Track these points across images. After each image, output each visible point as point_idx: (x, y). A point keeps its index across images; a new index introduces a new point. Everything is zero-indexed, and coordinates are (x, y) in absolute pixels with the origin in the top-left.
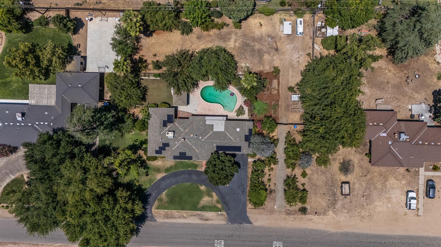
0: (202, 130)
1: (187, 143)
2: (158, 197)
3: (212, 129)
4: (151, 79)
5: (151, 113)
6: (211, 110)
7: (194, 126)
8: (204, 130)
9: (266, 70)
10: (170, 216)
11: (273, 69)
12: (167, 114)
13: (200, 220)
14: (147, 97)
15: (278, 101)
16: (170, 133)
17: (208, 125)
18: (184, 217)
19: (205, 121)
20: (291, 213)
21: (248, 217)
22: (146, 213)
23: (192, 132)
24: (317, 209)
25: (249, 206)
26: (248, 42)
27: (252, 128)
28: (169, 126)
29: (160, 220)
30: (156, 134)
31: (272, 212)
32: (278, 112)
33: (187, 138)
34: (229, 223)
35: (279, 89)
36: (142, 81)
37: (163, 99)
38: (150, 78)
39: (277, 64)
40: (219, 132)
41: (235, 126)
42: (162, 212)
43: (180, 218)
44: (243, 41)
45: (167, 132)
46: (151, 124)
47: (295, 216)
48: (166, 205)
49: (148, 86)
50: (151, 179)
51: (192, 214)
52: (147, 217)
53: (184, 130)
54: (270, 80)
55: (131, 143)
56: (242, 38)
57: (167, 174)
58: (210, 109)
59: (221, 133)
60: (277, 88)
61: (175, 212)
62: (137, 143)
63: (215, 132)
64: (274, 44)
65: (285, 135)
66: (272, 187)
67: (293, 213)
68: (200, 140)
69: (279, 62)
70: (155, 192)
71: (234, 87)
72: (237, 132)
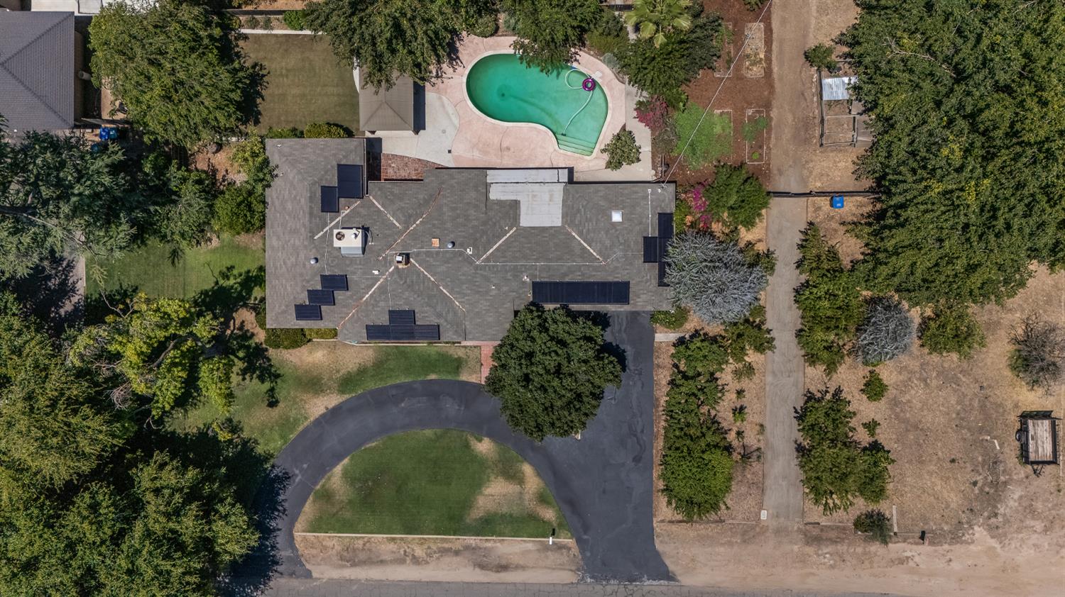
0: (475, 223)
1: (419, 273)
2: (315, 483)
3: (516, 217)
4: (276, 36)
5: (275, 160)
6: (508, 149)
7: (445, 209)
8: (485, 223)
10: (362, 556)
12: (335, 163)
13: (478, 570)
14: (262, 106)
15: (768, 106)
16: (349, 234)
17: (500, 203)
18: (416, 561)
19: (487, 186)
20: (824, 535)
21: (657, 555)
22: (273, 547)
23: (438, 232)
24: (925, 520)
25: (664, 510)
27: (671, 208)
28: (348, 208)
29: (324, 572)
30: (297, 243)
31: (751, 533)
32: (769, 148)
33: (418, 254)
34: (589, 580)
35: (771, 60)
36: (241, 43)
37: (325, 112)
38: (275, 32)
40: (544, 229)
41: (602, 203)
42: (334, 540)
43: (400, 561)
45: (336, 231)
46: (277, 203)
47: (839, 547)
48: (348, 515)
49: (265, 63)
50: (287, 419)
51: (446, 546)
52: (277, 563)
53: (407, 224)
54: (735, 26)
55: (208, 285)
57: (347, 396)
58: (505, 145)
59: (552, 231)
60: (762, 56)
61: (381, 542)
62: (232, 282)
63: (525, 229)
65: (798, 238)
66: (751, 439)
67: (833, 535)
68: (468, 260)
70: (305, 466)
71: (596, 56)
72: (615, 225)
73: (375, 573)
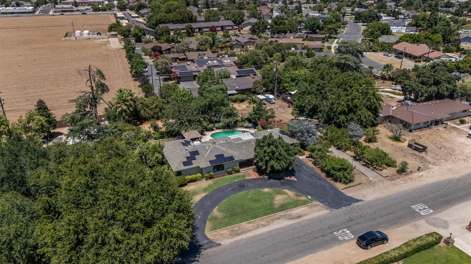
2: (208, 216)
10: (240, 231)
13: (290, 220)
16: (195, 142)
18: (264, 226)
21: (350, 197)
22: (197, 242)
25: (340, 186)
29: (226, 242)
33: (218, 144)
34: (334, 210)
45: (191, 142)
48: (227, 220)
52: (201, 246)
57: (207, 193)
70: (201, 213)
71: (240, 128)
73: (250, 235)
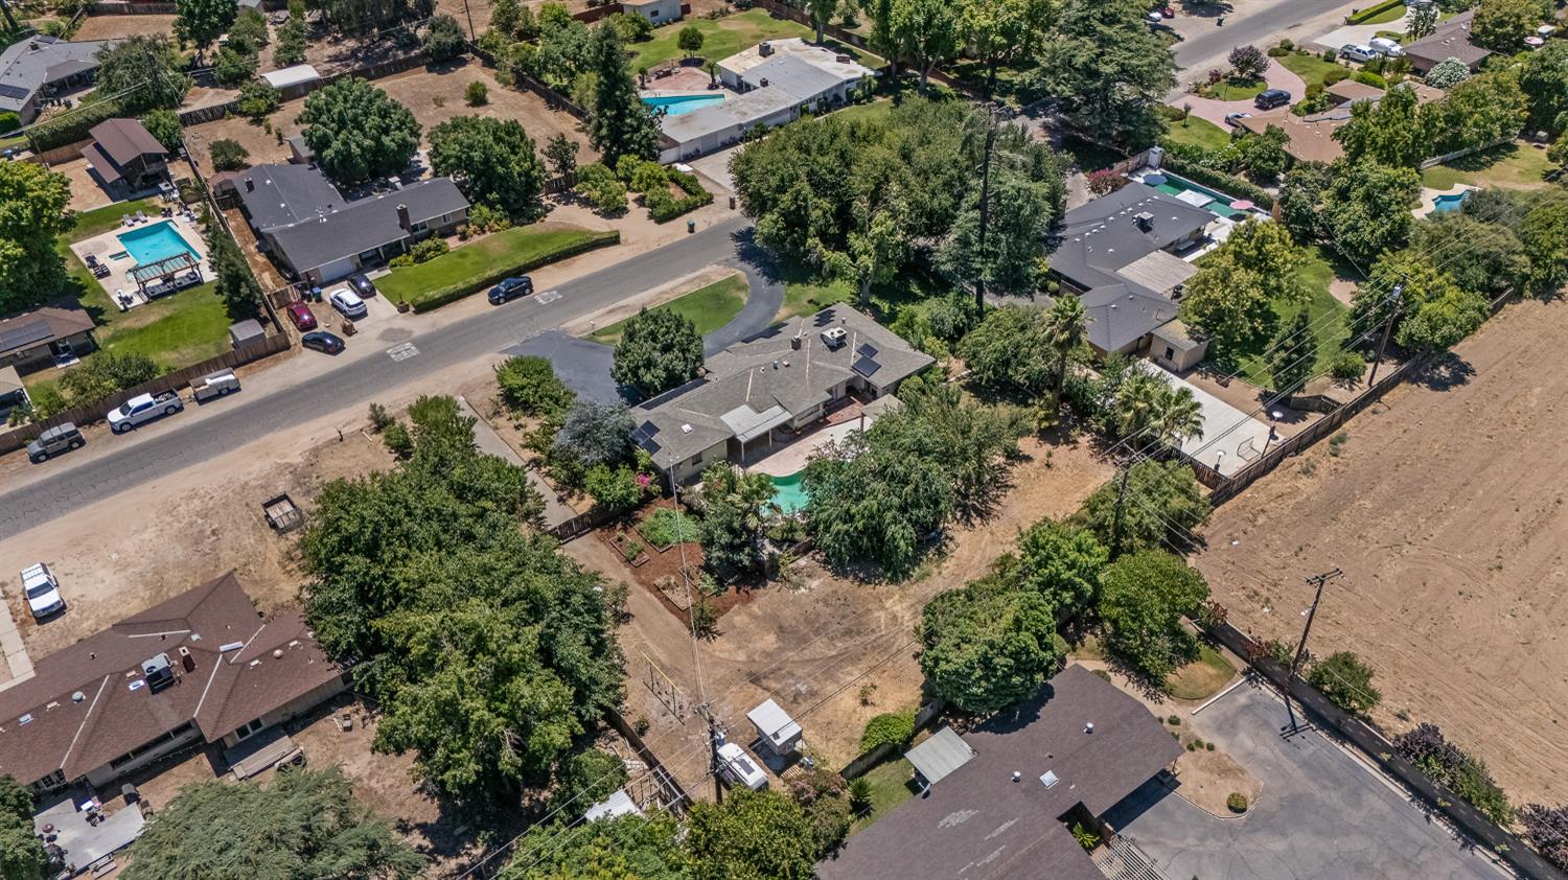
0: (774, 387)
2: (753, 290)
3: (752, 406)
6: (797, 456)
8: (767, 389)
9: (738, 613)
10: (696, 281)
11: (719, 626)
12: (883, 366)
15: (635, 571)
16: (837, 335)
17: (769, 406)
18: (665, 292)
22: (750, 263)
23: (791, 370)
24: (345, 445)
26: (859, 640)
28: (854, 354)
29: (710, 269)
32: (614, 552)
33: (791, 354)
39: (721, 647)
40: (730, 410)
41: (703, 434)
43: (672, 289)
44: (873, 631)
45: (845, 332)
46: (897, 340)
48: (721, 288)
50: (796, 300)
52: (741, 260)
53: (813, 366)
54: (703, 596)
56: (884, 639)
59: (723, 411)
60: (666, 592)
61: (691, 289)
63: (741, 405)
64: (774, 685)
66: (501, 421)
68: (759, 366)
69: (717, 654)
70: (765, 292)
72: (685, 423)
73: (682, 280)
